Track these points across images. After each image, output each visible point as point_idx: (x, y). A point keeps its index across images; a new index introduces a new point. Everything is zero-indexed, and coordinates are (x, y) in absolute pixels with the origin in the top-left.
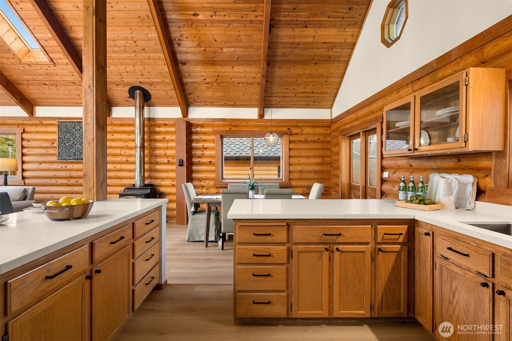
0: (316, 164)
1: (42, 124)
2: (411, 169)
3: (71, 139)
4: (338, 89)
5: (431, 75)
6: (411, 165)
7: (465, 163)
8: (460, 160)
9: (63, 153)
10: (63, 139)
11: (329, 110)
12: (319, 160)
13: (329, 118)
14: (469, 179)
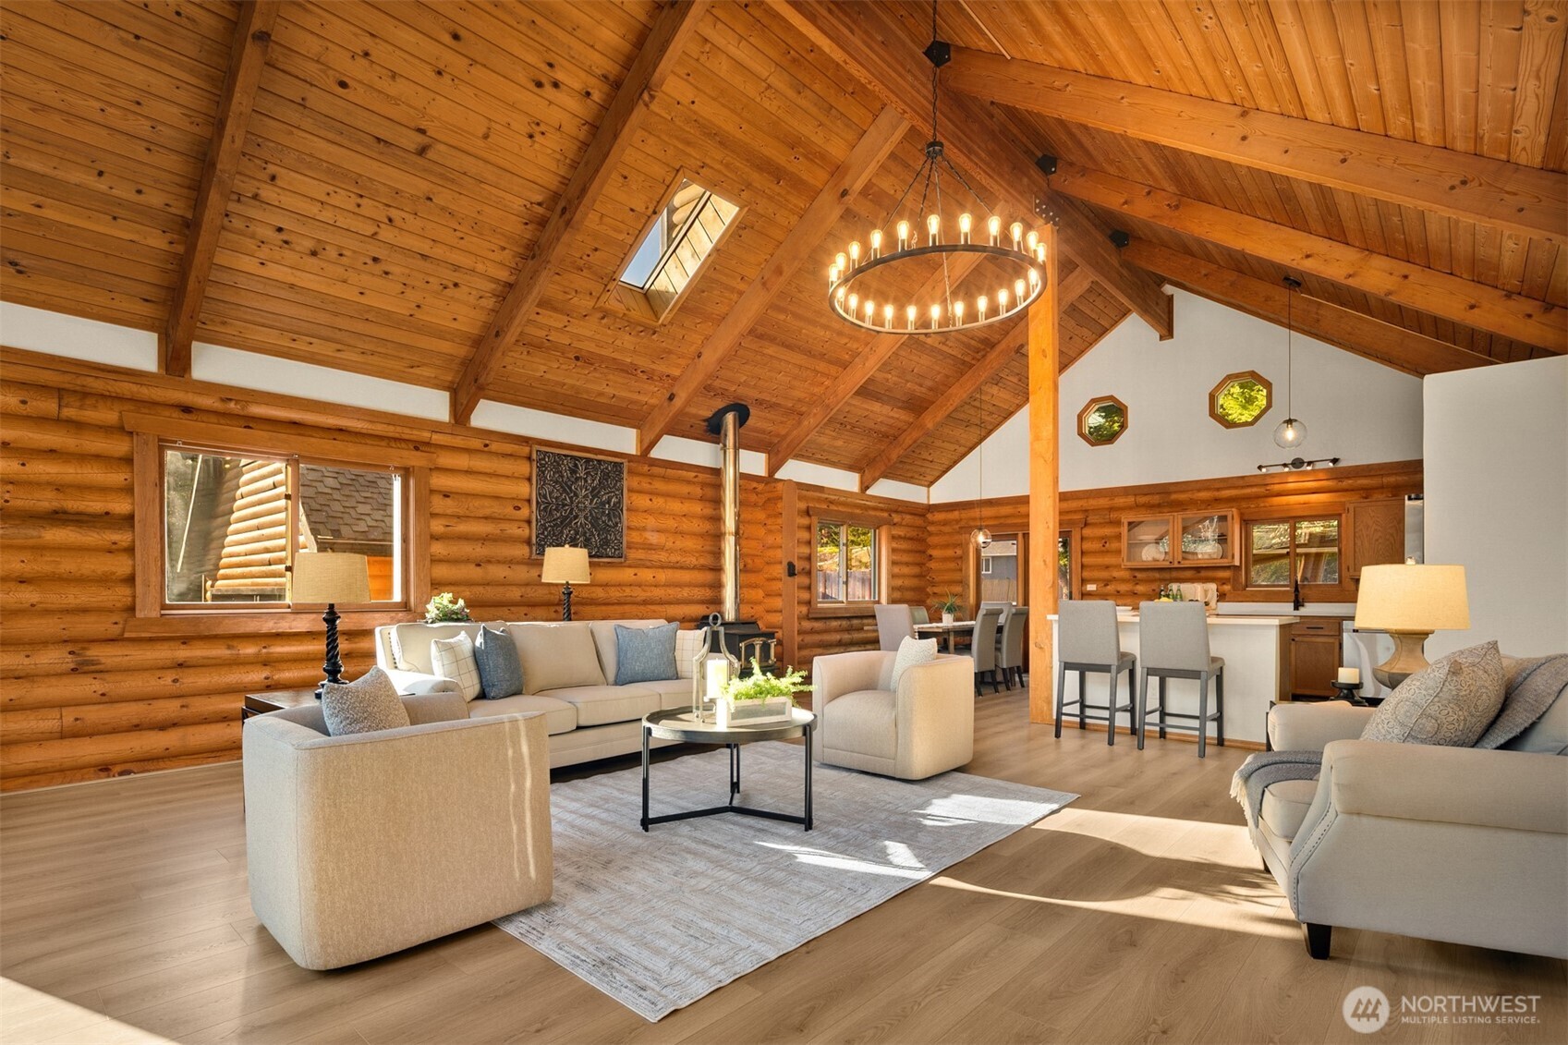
0: (915, 576)
1: (485, 451)
2: (1136, 581)
3: (565, 499)
4: (956, 463)
5: (1163, 495)
6: (1135, 577)
7: (1203, 574)
8: (1199, 572)
9: (546, 537)
10: (546, 499)
11: (925, 489)
12: (916, 570)
13: (924, 501)
14: (1213, 586)
